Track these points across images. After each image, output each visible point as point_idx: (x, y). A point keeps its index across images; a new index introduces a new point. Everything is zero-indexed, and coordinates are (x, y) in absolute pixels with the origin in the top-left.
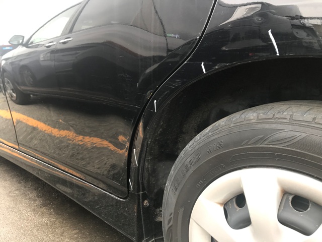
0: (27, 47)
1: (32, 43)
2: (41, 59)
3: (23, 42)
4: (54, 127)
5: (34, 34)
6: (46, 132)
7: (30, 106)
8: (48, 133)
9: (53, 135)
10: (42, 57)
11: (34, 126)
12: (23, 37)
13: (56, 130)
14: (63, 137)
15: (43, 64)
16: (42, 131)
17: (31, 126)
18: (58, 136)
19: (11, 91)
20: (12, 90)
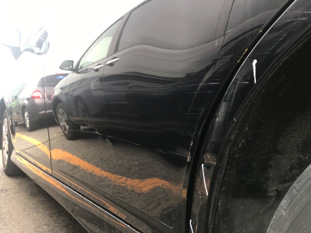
0: (78, 73)
1: (81, 68)
2: (93, 88)
3: (73, 67)
4: (97, 166)
5: (81, 58)
6: (88, 171)
7: (78, 141)
8: (90, 171)
9: (94, 174)
10: (93, 85)
11: (76, 165)
12: (73, 62)
13: (98, 169)
14: (105, 177)
15: (95, 93)
16: (83, 170)
17: (72, 165)
18: (100, 175)
19: (66, 123)
20: (66, 121)
